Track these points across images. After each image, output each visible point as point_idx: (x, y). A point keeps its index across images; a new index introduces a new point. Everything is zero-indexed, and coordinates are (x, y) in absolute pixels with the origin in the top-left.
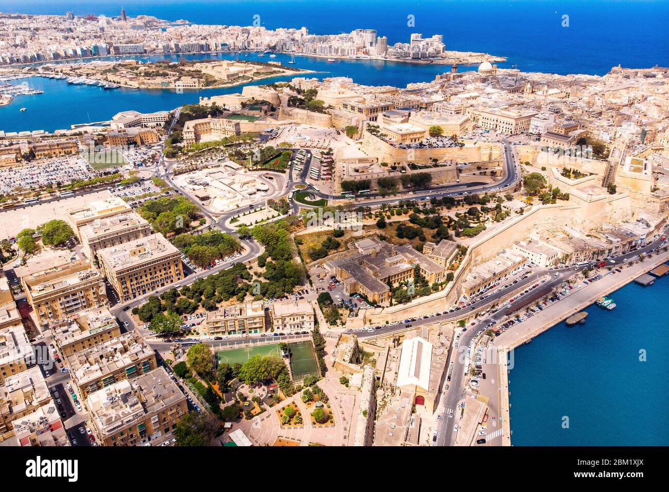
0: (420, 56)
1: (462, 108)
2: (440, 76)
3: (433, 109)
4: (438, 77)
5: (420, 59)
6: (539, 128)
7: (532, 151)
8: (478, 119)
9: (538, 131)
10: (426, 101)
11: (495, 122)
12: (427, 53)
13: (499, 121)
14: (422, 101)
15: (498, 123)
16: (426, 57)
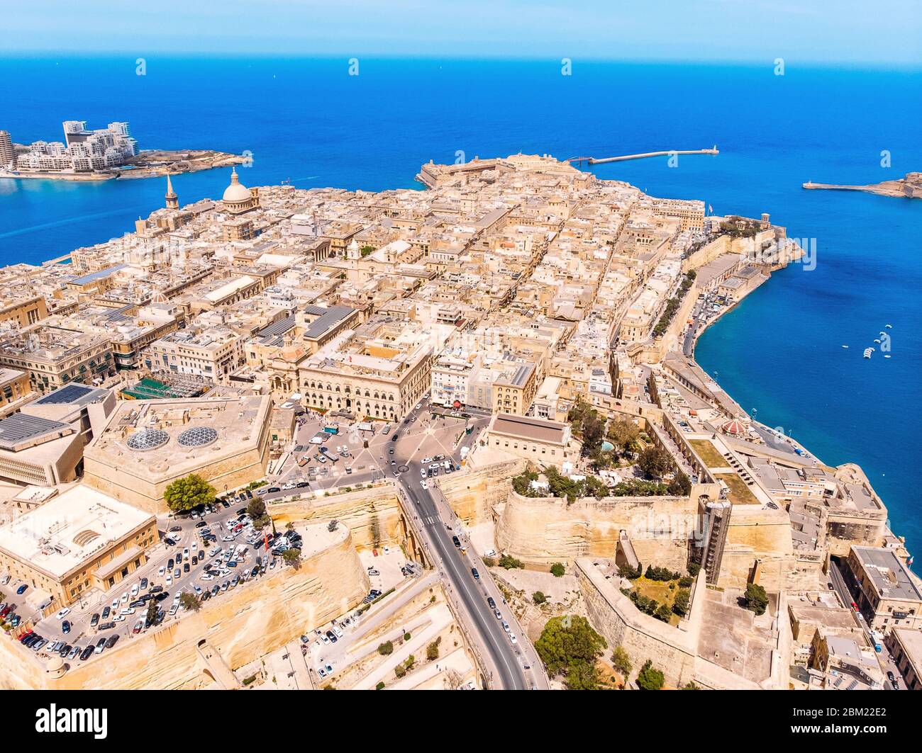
0: (91, 167)
1: (234, 347)
2: (144, 222)
3: (153, 359)
4: (140, 224)
5: (92, 171)
6: (456, 391)
7: (479, 481)
8: (289, 383)
9: (453, 399)
10: (128, 338)
11: (343, 394)
12: (105, 158)
13: (353, 390)
14: (116, 339)
15: (352, 396)
16: (104, 167)
